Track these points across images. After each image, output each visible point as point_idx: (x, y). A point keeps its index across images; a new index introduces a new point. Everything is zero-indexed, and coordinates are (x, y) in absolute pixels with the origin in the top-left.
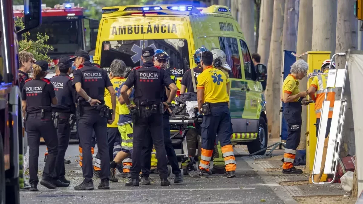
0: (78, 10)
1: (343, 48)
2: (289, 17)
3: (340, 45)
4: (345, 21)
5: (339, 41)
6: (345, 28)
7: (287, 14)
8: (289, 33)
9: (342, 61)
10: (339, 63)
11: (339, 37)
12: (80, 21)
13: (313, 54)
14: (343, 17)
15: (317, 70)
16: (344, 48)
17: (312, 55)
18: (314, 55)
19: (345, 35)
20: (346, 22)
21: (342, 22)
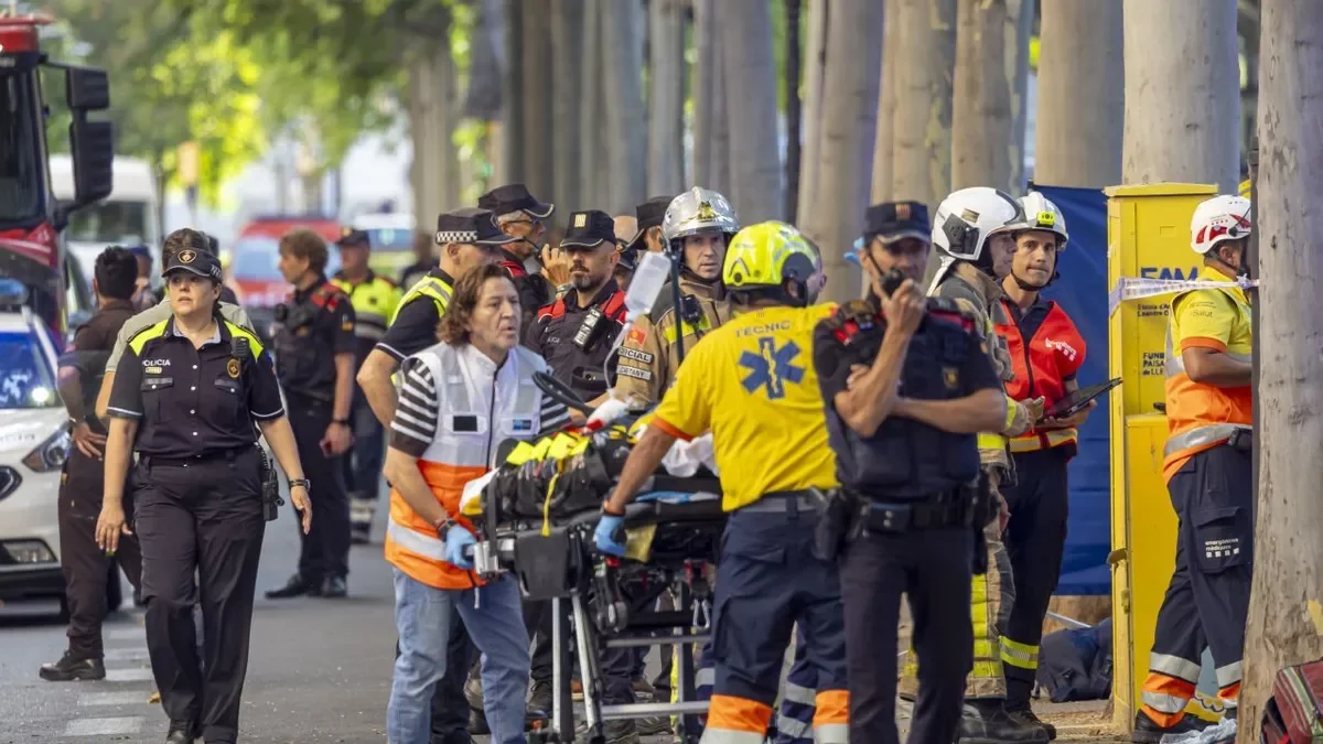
0: (13, 28)
1: (1292, 166)
2: (978, 37)
3: (1278, 155)
4: (1298, 44)
5: (1271, 135)
6: (1300, 72)
7: (970, 22)
8: (978, 106)
9: (1288, 228)
10: (1274, 238)
11: (1274, 120)
12: (24, 77)
13: (1136, 200)
14: (1288, 29)
15: (1154, 270)
16: (1296, 168)
17: (1130, 204)
18: (1141, 204)
19: (1300, 109)
20: (1303, 49)
21: (1285, 49)
